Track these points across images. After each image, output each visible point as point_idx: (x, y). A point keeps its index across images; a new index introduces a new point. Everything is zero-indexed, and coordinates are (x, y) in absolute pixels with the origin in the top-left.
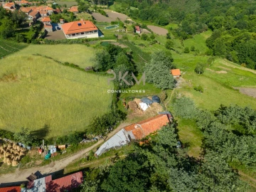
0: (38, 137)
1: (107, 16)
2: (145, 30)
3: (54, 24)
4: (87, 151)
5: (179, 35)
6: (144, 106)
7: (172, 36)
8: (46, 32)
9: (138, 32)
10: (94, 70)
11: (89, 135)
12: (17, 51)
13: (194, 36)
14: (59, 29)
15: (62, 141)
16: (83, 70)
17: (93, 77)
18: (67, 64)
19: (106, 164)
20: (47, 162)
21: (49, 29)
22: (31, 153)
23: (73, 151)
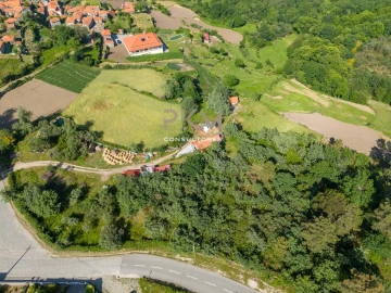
0: (140, 147)
1: (169, 15)
2: (214, 37)
3: (114, 36)
4: (169, 156)
5: (255, 43)
6: (206, 129)
7: (247, 44)
8: (108, 48)
9: (206, 42)
10: (166, 99)
11: (170, 147)
12: (94, 78)
13: (273, 43)
14: (120, 42)
15: (154, 150)
16: (157, 98)
17: (167, 105)
18: (143, 93)
19: (183, 160)
20: (149, 160)
21: (110, 44)
22: (138, 157)
23: (162, 155)
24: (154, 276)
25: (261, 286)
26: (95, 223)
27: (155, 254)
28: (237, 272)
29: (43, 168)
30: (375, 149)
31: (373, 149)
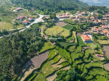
30: (32, 63)
31: (32, 62)
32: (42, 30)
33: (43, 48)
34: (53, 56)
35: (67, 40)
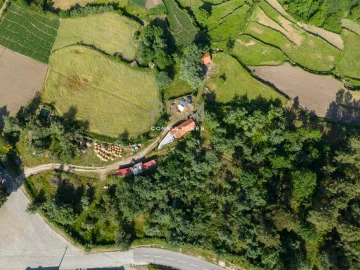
10: (139, 66)
11: (152, 135)
22: (126, 150)
24: (157, 262)
25: (227, 265)
26: (108, 223)
27: (155, 247)
28: (212, 256)
29: (48, 172)
30: (333, 105)
31: (331, 105)
32: (115, 167)
33: (252, 97)
34: (267, 50)
35: (153, 17)
